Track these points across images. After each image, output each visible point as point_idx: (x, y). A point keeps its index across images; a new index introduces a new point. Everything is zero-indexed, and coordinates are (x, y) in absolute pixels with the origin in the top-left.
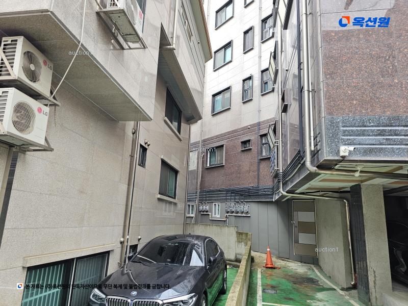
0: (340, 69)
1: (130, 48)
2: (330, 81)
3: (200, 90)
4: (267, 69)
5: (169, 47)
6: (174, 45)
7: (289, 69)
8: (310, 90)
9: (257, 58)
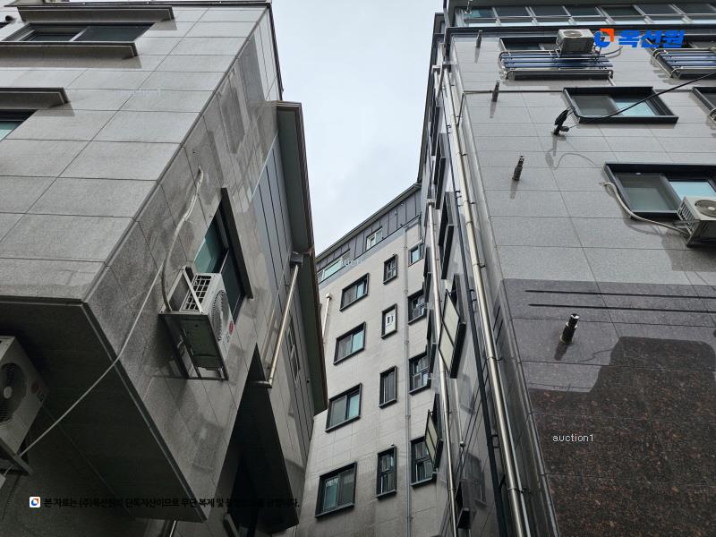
0: (571, 456)
1: (200, 377)
2: (560, 478)
3: (301, 464)
4: (422, 439)
5: (261, 382)
6: (271, 381)
7: (467, 443)
8: (521, 489)
9: (403, 418)
